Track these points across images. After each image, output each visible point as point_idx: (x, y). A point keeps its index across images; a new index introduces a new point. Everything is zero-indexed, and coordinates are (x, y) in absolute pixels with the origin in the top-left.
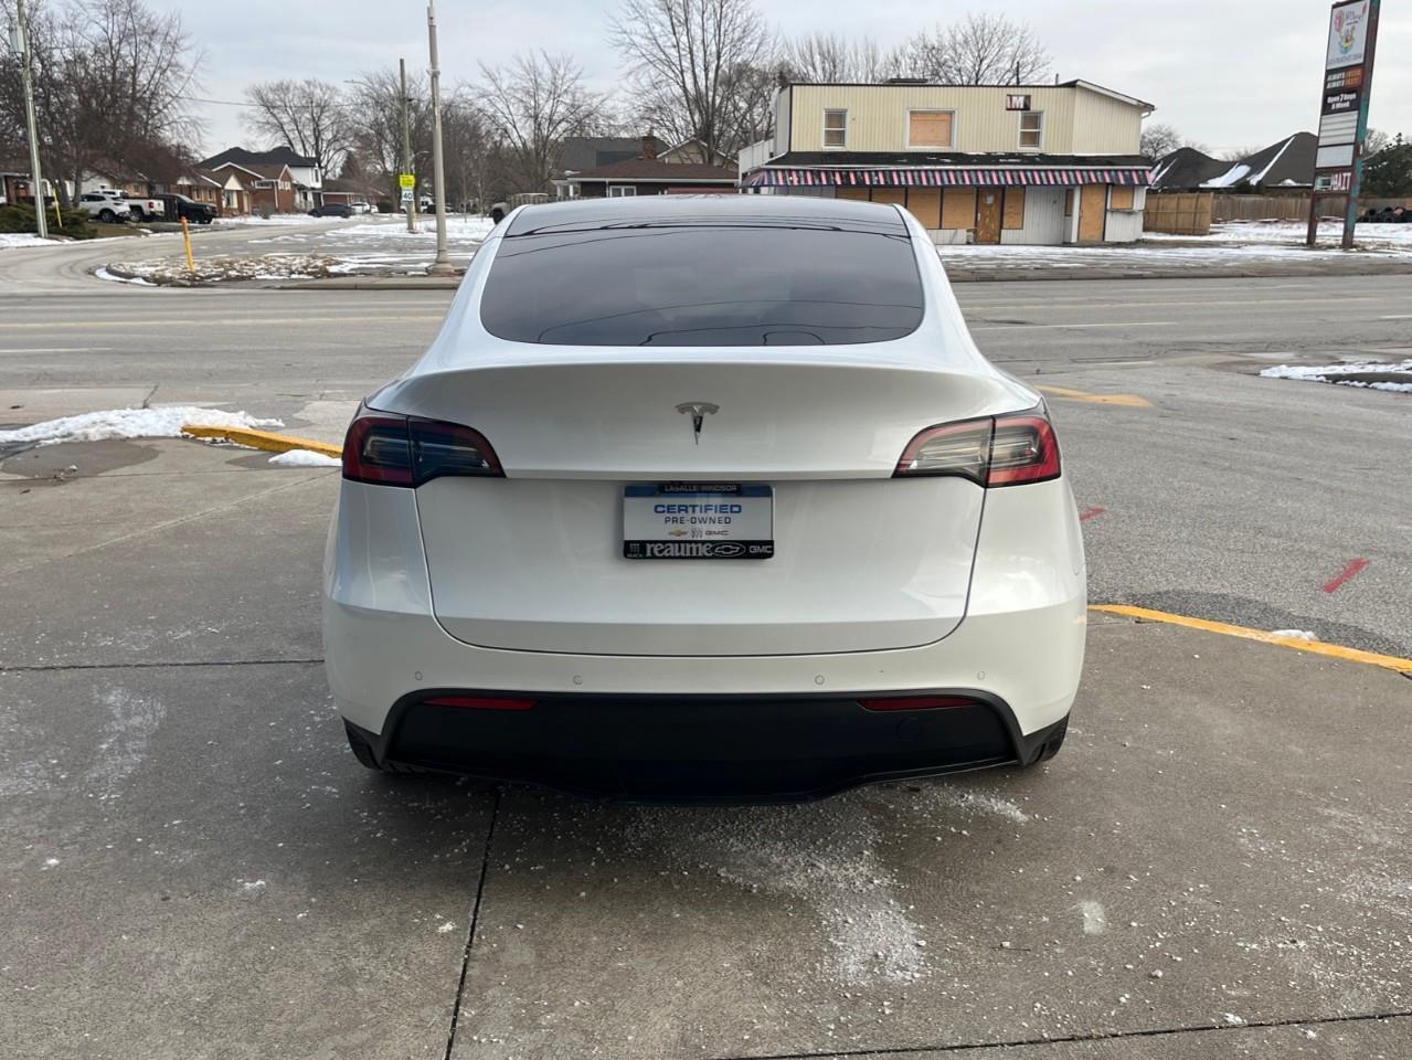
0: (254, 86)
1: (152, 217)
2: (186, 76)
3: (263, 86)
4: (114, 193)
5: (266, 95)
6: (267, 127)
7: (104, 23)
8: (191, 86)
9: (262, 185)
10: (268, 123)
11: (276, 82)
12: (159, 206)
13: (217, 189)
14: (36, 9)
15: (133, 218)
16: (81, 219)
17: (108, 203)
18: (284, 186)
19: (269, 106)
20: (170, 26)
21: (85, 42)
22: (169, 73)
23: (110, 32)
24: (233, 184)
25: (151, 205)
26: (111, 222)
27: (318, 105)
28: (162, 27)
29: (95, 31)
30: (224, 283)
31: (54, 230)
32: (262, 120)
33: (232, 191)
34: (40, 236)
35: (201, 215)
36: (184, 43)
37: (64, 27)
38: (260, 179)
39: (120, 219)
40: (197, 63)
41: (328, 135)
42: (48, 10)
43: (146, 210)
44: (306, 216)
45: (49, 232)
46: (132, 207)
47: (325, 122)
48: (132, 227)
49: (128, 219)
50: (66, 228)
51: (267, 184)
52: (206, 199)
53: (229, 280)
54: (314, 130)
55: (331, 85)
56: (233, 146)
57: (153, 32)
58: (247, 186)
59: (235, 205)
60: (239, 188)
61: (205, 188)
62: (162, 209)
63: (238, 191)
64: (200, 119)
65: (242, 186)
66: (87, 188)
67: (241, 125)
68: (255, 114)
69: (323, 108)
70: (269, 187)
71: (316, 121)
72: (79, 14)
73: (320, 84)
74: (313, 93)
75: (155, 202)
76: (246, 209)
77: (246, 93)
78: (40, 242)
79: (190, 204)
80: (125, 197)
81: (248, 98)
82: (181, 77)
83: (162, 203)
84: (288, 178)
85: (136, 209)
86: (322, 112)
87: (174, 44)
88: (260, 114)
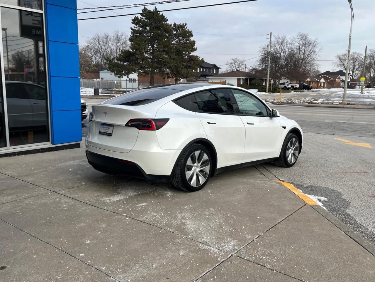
0: (338, 55)
1: (296, 89)
2: (316, 53)
3: (340, 55)
4: (288, 83)
5: (341, 57)
6: (340, 65)
7: (299, 42)
8: (317, 56)
9: (331, 80)
10: (340, 64)
11: (344, 53)
12: (298, 86)
13: (318, 82)
14: (284, 40)
15: (291, 89)
16: (276, 89)
17: (286, 85)
18: (337, 80)
19: (341, 60)
20: (315, 42)
21: (294, 47)
22: (312, 53)
23: (300, 44)
24: (323, 80)
25: (296, 86)
26: (286, 89)
27: (355, 59)
28: (313, 42)
29: (297, 44)
30: (286, 104)
31: (270, 91)
32: (338, 63)
33: (322, 82)
34: (266, 93)
35: (308, 88)
36: (317, 46)
37: (290, 44)
38: (331, 79)
39: (288, 89)
40: (320, 50)
41: (357, 67)
42: (287, 40)
43: (295, 87)
44: (342, 88)
45: (269, 92)
46: (291, 86)
47: (357, 63)
48: (290, 91)
49: (290, 89)
50: (273, 91)
51: (333, 80)
52: (314, 84)
53: (288, 103)
54: (353, 66)
55: (360, 53)
56: (327, 71)
57: (310, 44)
58: (326, 81)
59: (322, 85)
60: (324, 81)
61: (315, 81)
62: (299, 87)
63: (324, 82)
64: (319, 64)
65: (325, 81)
66: (281, 82)
67: (333, 65)
68: (337, 62)
69: (356, 59)
70: (334, 81)
71: (354, 63)
72: (294, 40)
73: (357, 53)
74: (354, 56)
75: (297, 85)
76: (325, 87)
77: (335, 57)
78: (266, 94)
79: (306, 85)
80: (290, 84)
81: (336, 58)
82: (315, 54)
83: (299, 85)
84: (339, 78)
85: (292, 86)
86: (356, 60)
87: (315, 46)
88: (338, 62)
